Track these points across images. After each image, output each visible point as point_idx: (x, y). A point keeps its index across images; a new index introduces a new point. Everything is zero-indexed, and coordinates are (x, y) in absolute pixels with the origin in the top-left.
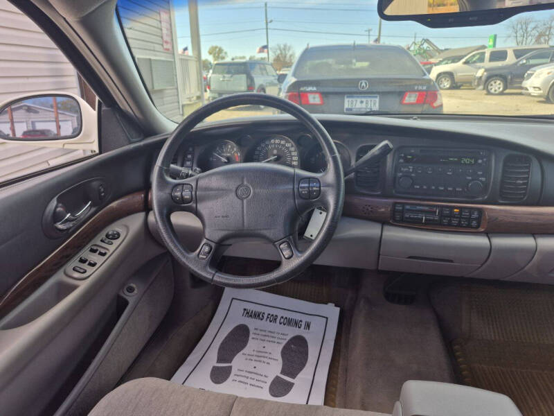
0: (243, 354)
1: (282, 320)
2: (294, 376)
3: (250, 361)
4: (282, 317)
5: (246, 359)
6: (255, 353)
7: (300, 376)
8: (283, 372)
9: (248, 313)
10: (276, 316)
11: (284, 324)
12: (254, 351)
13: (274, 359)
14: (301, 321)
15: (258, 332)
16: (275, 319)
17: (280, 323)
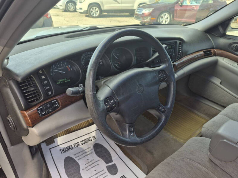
0: (83, 170)
1: (82, 143)
2: (112, 161)
3: (90, 170)
4: (81, 141)
5: (87, 170)
6: (87, 165)
7: (113, 159)
8: (107, 163)
9: (63, 151)
10: (78, 143)
11: (84, 144)
12: (85, 164)
13: (98, 161)
14: (90, 137)
15: (77, 155)
16: (79, 144)
17: (82, 144)
